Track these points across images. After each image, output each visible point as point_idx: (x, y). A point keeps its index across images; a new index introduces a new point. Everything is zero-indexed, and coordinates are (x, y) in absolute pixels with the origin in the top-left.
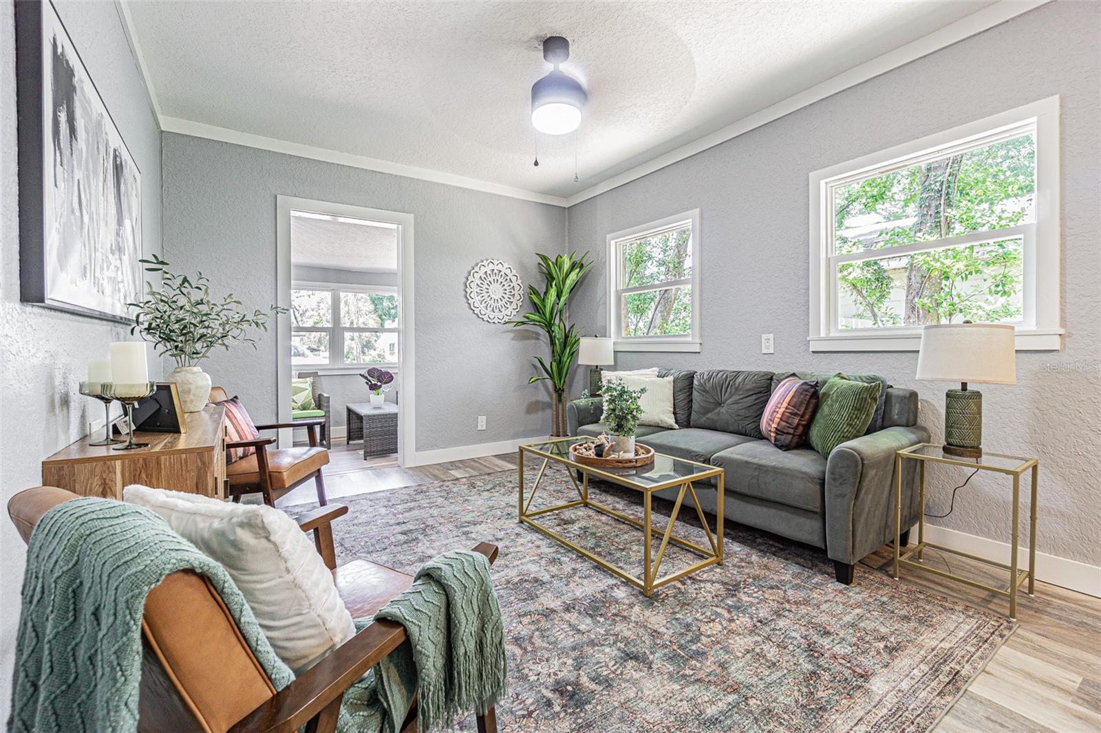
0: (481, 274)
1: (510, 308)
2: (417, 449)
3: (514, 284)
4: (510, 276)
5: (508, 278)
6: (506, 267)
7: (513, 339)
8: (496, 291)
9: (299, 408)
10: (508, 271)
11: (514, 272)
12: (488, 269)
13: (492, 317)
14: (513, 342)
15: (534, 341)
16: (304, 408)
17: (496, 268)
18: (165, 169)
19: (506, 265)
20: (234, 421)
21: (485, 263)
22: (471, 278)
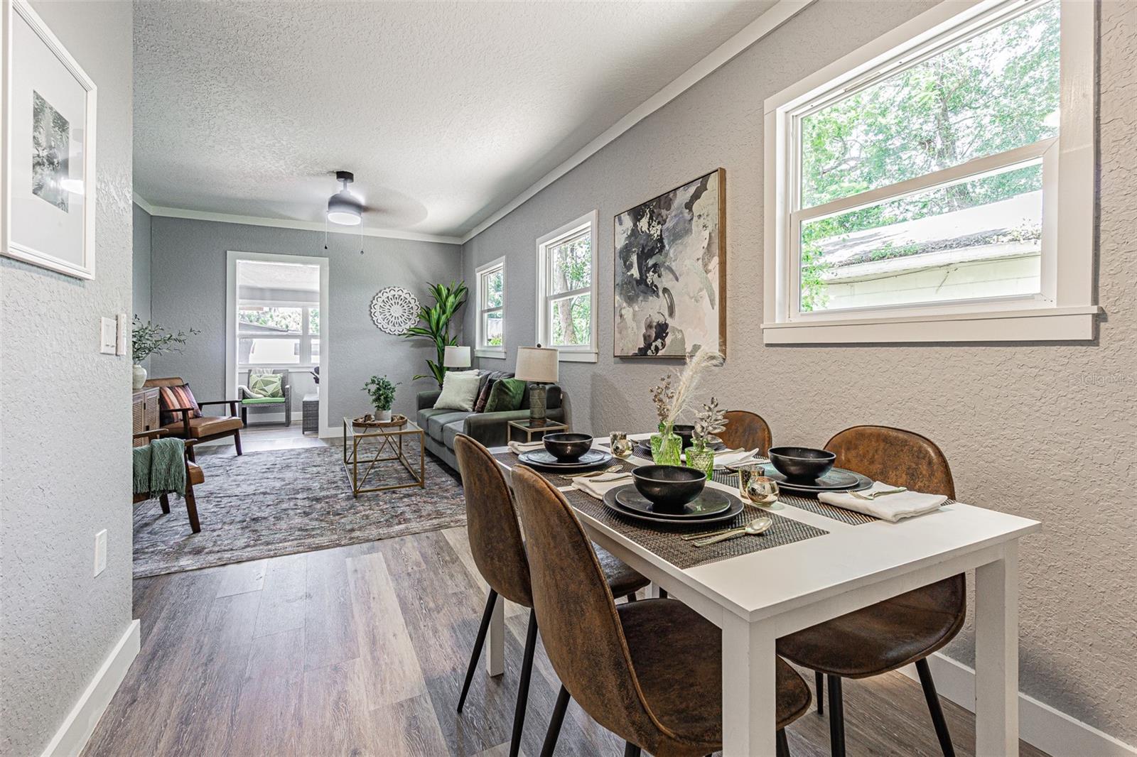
0: (384, 298)
1: (409, 323)
2: (329, 426)
3: (413, 304)
4: (409, 299)
5: (407, 301)
6: (408, 293)
7: (412, 346)
8: (397, 311)
9: (269, 396)
10: (407, 296)
11: (413, 296)
12: (390, 295)
13: (393, 330)
14: (412, 349)
15: (430, 348)
16: (273, 395)
17: (396, 293)
18: (153, 239)
19: (405, 291)
20: (179, 398)
21: (388, 290)
22: (375, 302)
